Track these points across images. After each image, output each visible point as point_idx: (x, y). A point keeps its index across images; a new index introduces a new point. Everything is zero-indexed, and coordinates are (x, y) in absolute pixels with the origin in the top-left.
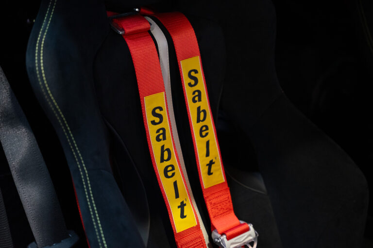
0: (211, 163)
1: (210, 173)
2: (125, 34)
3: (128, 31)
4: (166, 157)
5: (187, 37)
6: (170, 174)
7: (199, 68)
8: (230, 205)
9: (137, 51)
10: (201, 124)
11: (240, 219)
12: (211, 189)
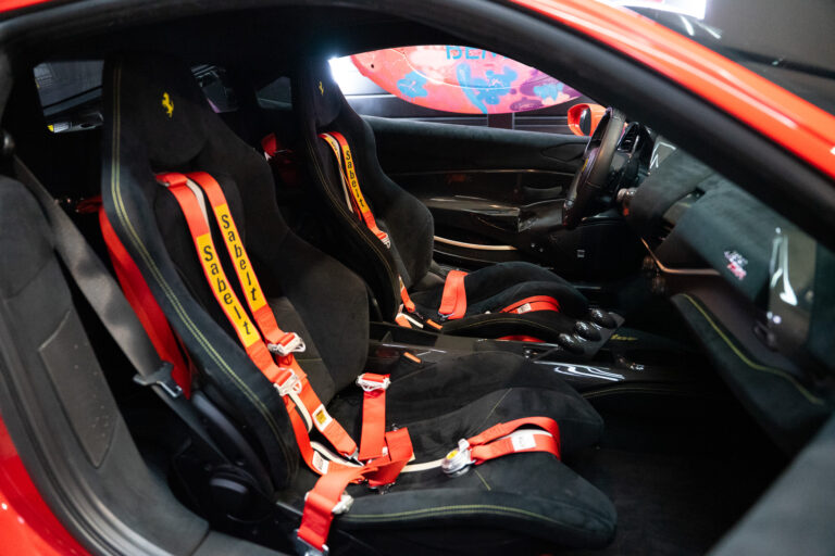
0: (254, 290)
1: (254, 299)
2: (171, 187)
3: (173, 183)
4: (222, 288)
5: (215, 190)
6: (229, 301)
7: (228, 213)
8: (274, 322)
9: (183, 199)
10: (240, 259)
11: (284, 331)
12: (258, 311)
